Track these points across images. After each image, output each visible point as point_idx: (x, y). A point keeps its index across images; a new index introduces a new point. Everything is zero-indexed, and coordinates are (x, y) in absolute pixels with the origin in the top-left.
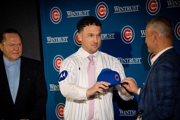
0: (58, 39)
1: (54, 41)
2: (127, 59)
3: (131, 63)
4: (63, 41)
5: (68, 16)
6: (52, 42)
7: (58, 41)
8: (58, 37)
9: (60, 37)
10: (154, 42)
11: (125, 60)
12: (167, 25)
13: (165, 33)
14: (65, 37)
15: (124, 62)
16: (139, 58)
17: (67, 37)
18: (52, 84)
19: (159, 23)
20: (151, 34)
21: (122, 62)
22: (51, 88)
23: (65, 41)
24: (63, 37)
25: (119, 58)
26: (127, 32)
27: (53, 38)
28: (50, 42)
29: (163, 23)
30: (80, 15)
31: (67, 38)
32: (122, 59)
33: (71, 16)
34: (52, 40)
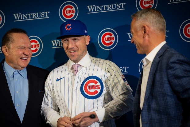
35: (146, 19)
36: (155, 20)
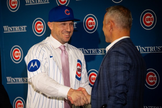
0: (16, 29)
1: (11, 31)
2: (90, 50)
3: (94, 53)
4: (21, 30)
5: (26, 4)
6: (9, 32)
7: (16, 30)
8: (15, 26)
9: (18, 26)
10: (110, 31)
11: (87, 50)
12: (124, 15)
13: (122, 23)
14: (24, 26)
15: (87, 52)
16: (103, 49)
17: (26, 26)
18: (9, 76)
19: (116, 12)
20: (108, 22)
21: (84, 53)
22: (8, 81)
23: (24, 30)
24: (21, 26)
25: (81, 49)
26: (90, 21)
27: (10, 28)
28: (8, 31)
29: (120, 12)
30: (40, 3)
31: (26, 28)
32: (84, 50)
33: (29, 3)
34: (10, 29)
35: (113, 16)
36: (120, 18)
